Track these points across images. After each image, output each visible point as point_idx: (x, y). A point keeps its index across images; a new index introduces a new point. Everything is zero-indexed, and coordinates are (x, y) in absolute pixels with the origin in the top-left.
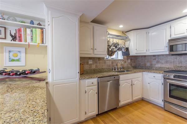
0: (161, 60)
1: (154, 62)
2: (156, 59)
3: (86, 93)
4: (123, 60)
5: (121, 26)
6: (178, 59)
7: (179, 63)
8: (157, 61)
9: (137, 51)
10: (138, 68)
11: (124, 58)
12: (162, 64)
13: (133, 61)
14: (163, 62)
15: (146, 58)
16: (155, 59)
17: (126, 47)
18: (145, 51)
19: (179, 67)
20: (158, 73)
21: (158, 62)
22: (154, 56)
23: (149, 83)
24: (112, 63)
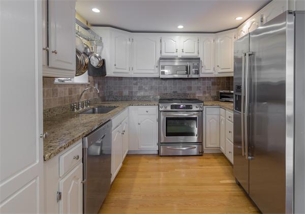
0: (144, 85)
1: (135, 89)
2: (138, 84)
3: (60, 197)
4: (88, 85)
5: (96, 10)
6: (163, 84)
7: (164, 90)
8: (139, 87)
9: (117, 69)
10: (108, 101)
11: (89, 81)
12: (146, 91)
13: (100, 86)
14: (147, 88)
15: (123, 81)
16: (136, 84)
17: (103, 58)
18: (127, 71)
19: (164, 94)
20: (152, 105)
21: (140, 89)
22: (135, 78)
23: (139, 124)
24: (70, 92)
